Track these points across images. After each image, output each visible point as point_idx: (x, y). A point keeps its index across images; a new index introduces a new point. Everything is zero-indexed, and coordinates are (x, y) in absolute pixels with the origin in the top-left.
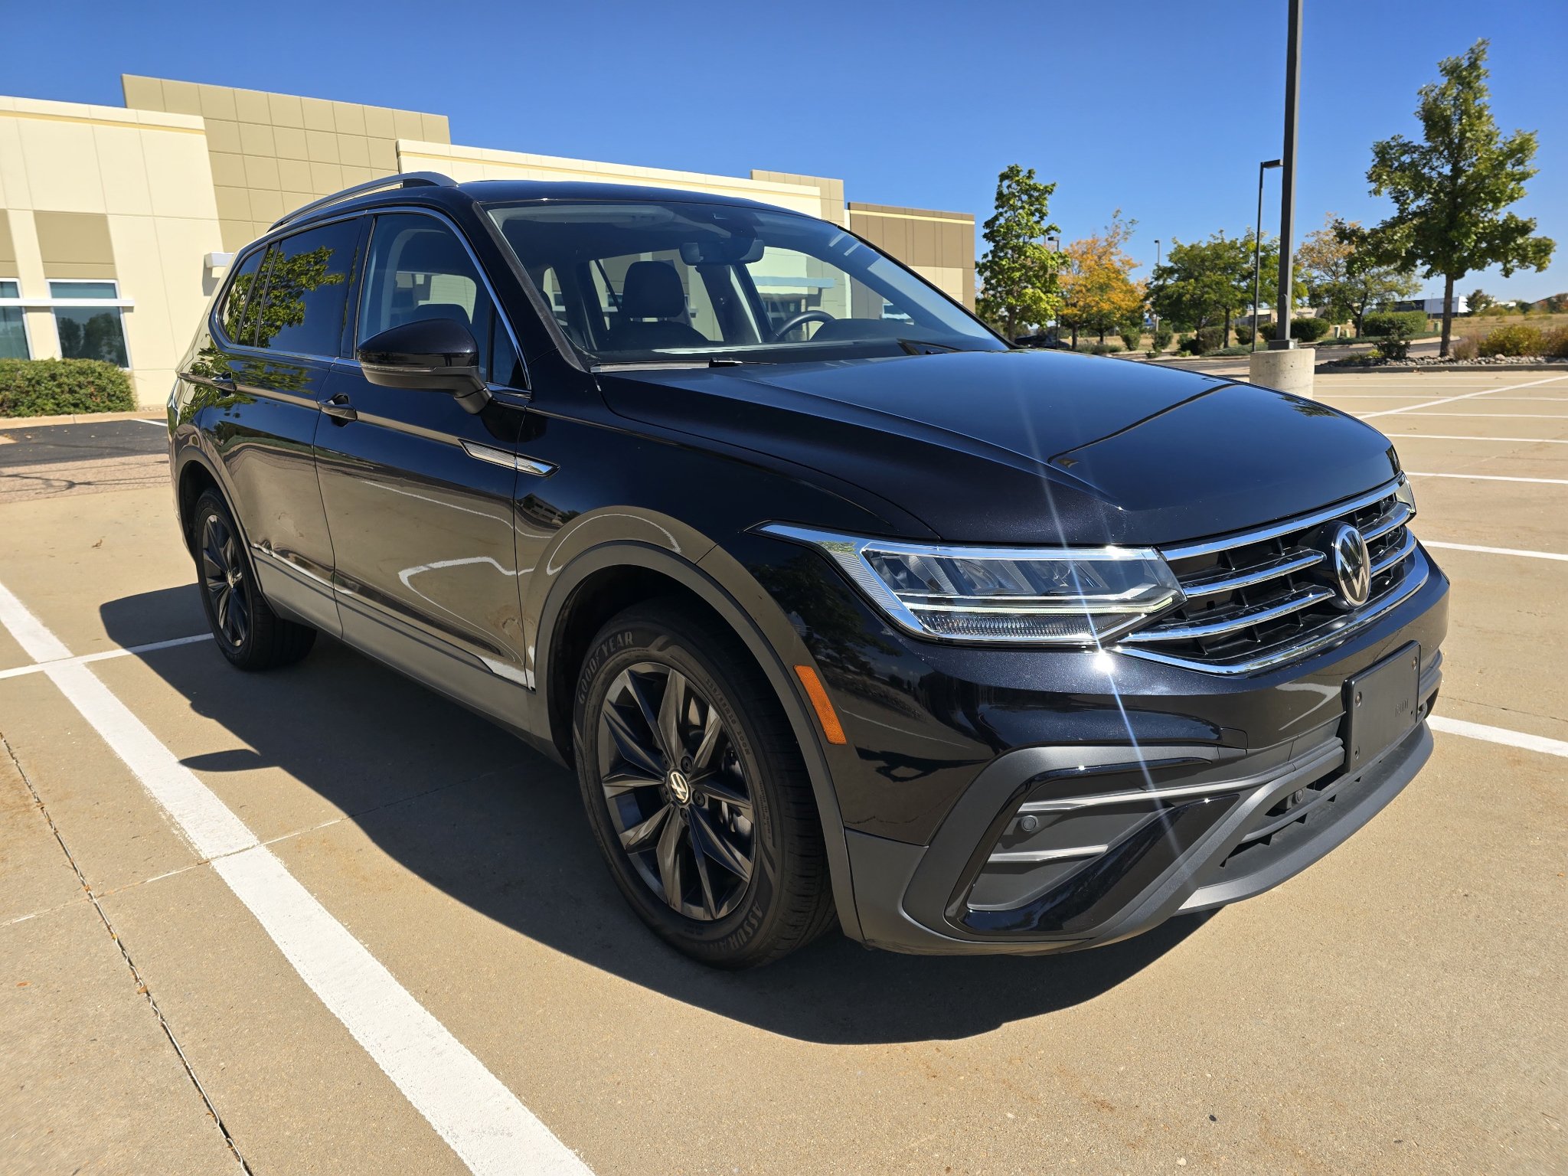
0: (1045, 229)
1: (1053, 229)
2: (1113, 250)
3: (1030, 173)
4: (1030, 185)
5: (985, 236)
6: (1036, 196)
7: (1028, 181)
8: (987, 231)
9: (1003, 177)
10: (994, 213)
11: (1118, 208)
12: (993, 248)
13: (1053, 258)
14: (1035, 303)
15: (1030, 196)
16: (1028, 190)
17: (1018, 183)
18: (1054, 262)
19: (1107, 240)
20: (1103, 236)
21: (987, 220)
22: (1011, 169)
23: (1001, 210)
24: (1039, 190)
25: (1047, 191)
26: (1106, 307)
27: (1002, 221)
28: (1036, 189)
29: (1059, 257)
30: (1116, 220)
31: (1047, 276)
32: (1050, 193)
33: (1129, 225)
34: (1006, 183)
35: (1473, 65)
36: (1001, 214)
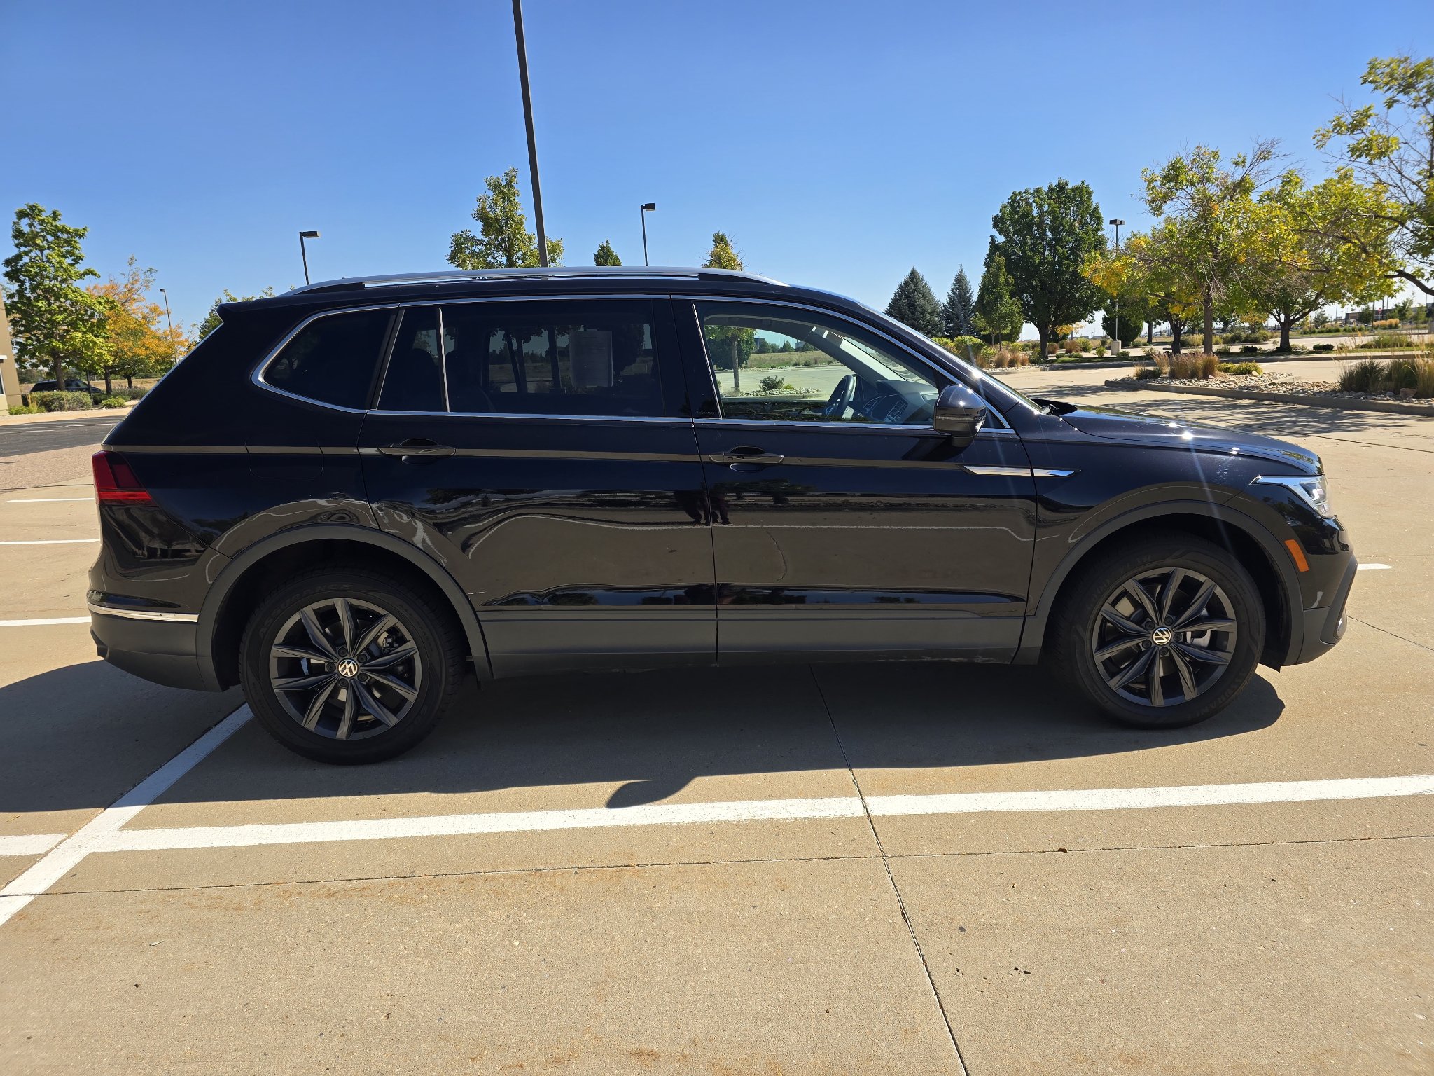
0: (81, 272)
1: (92, 273)
2: (135, 297)
3: (55, 215)
4: (56, 226)
5: (7, 274)
6: (66, 240)
7: (54, 224)
8: (8, 269)
9: (21, 215)
10: (15, 251)
11: (131, 257)
12: (17, 288)
13: (100, 303)
14: (87, 347)
15: (57, 238)
16: (55, 232)
17: (42, 222)
18: (101, 307)
19: (126, 286)
20: (122, 282)
21: (7, 258)
22: (32, 208)
23: (23, 249)
24: (68, 232)
25: (76, 235)
26: (142, 352)
27: (26, 259)
28: (64, 230)
29: (106, 301)
30: (133, 267)
31: (95, 321)
32: (81, 237)
33: (148, 274)
34: (25, 221)
35: (509, 185)
36: (26, 253)
